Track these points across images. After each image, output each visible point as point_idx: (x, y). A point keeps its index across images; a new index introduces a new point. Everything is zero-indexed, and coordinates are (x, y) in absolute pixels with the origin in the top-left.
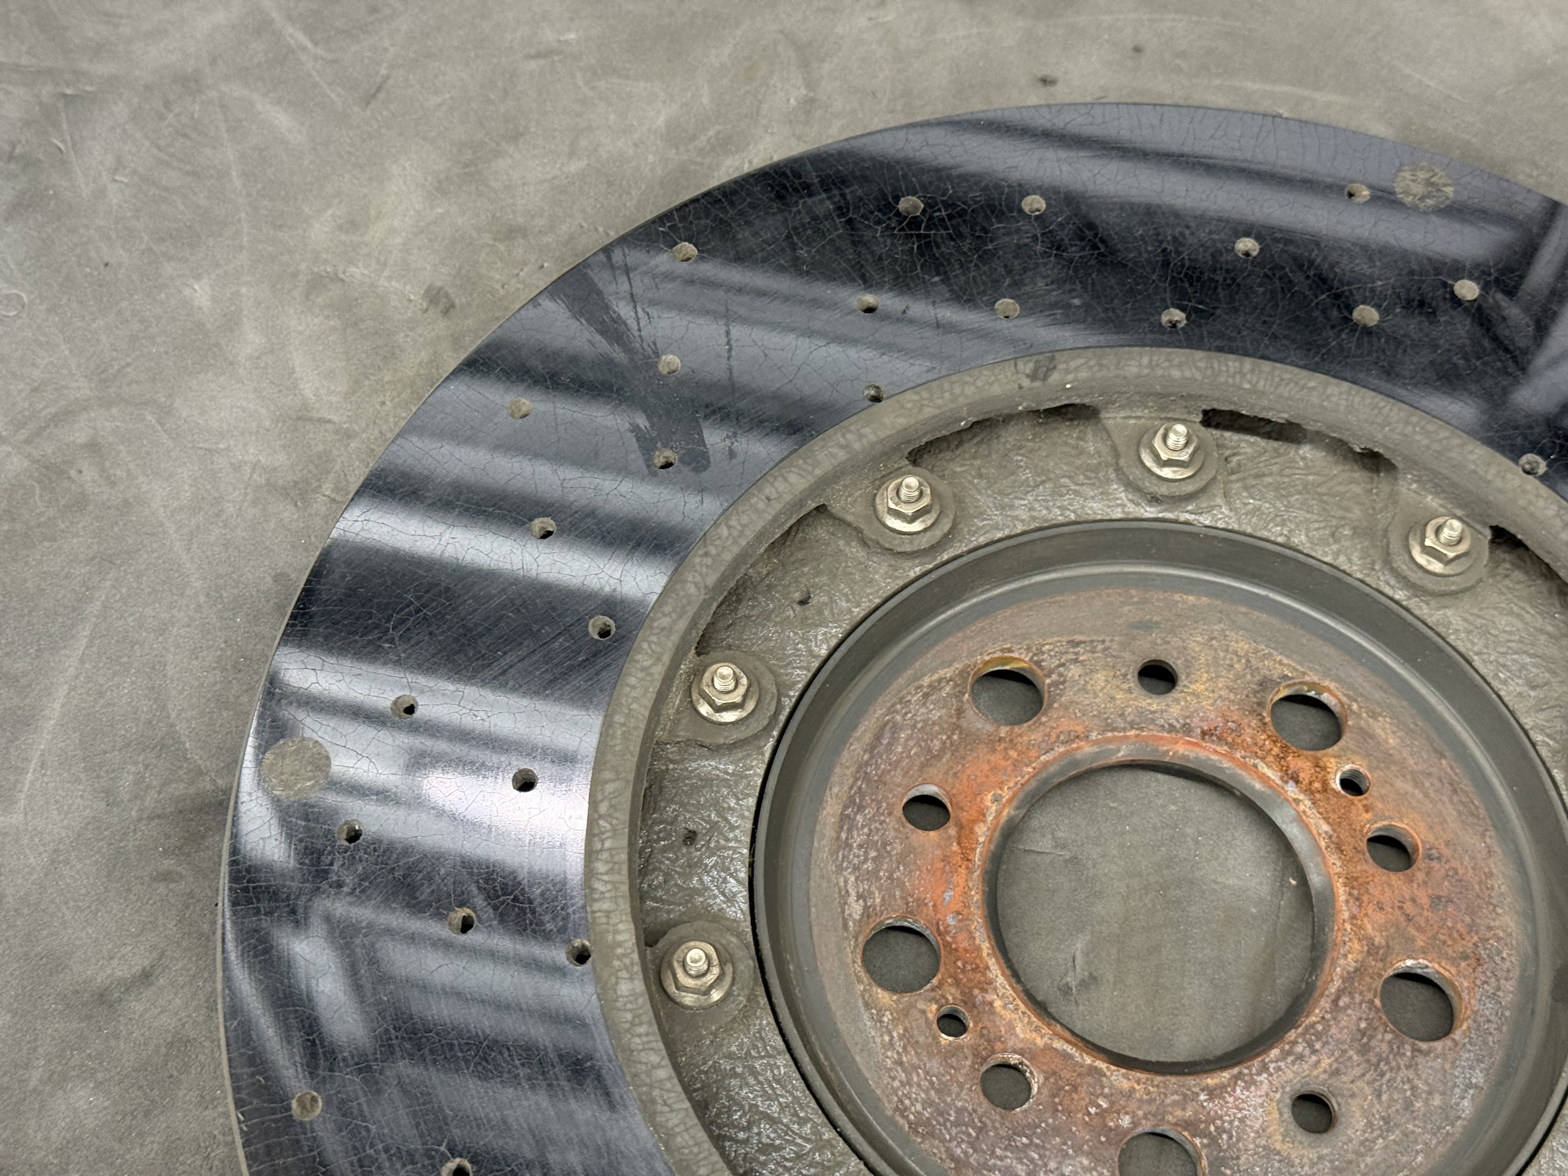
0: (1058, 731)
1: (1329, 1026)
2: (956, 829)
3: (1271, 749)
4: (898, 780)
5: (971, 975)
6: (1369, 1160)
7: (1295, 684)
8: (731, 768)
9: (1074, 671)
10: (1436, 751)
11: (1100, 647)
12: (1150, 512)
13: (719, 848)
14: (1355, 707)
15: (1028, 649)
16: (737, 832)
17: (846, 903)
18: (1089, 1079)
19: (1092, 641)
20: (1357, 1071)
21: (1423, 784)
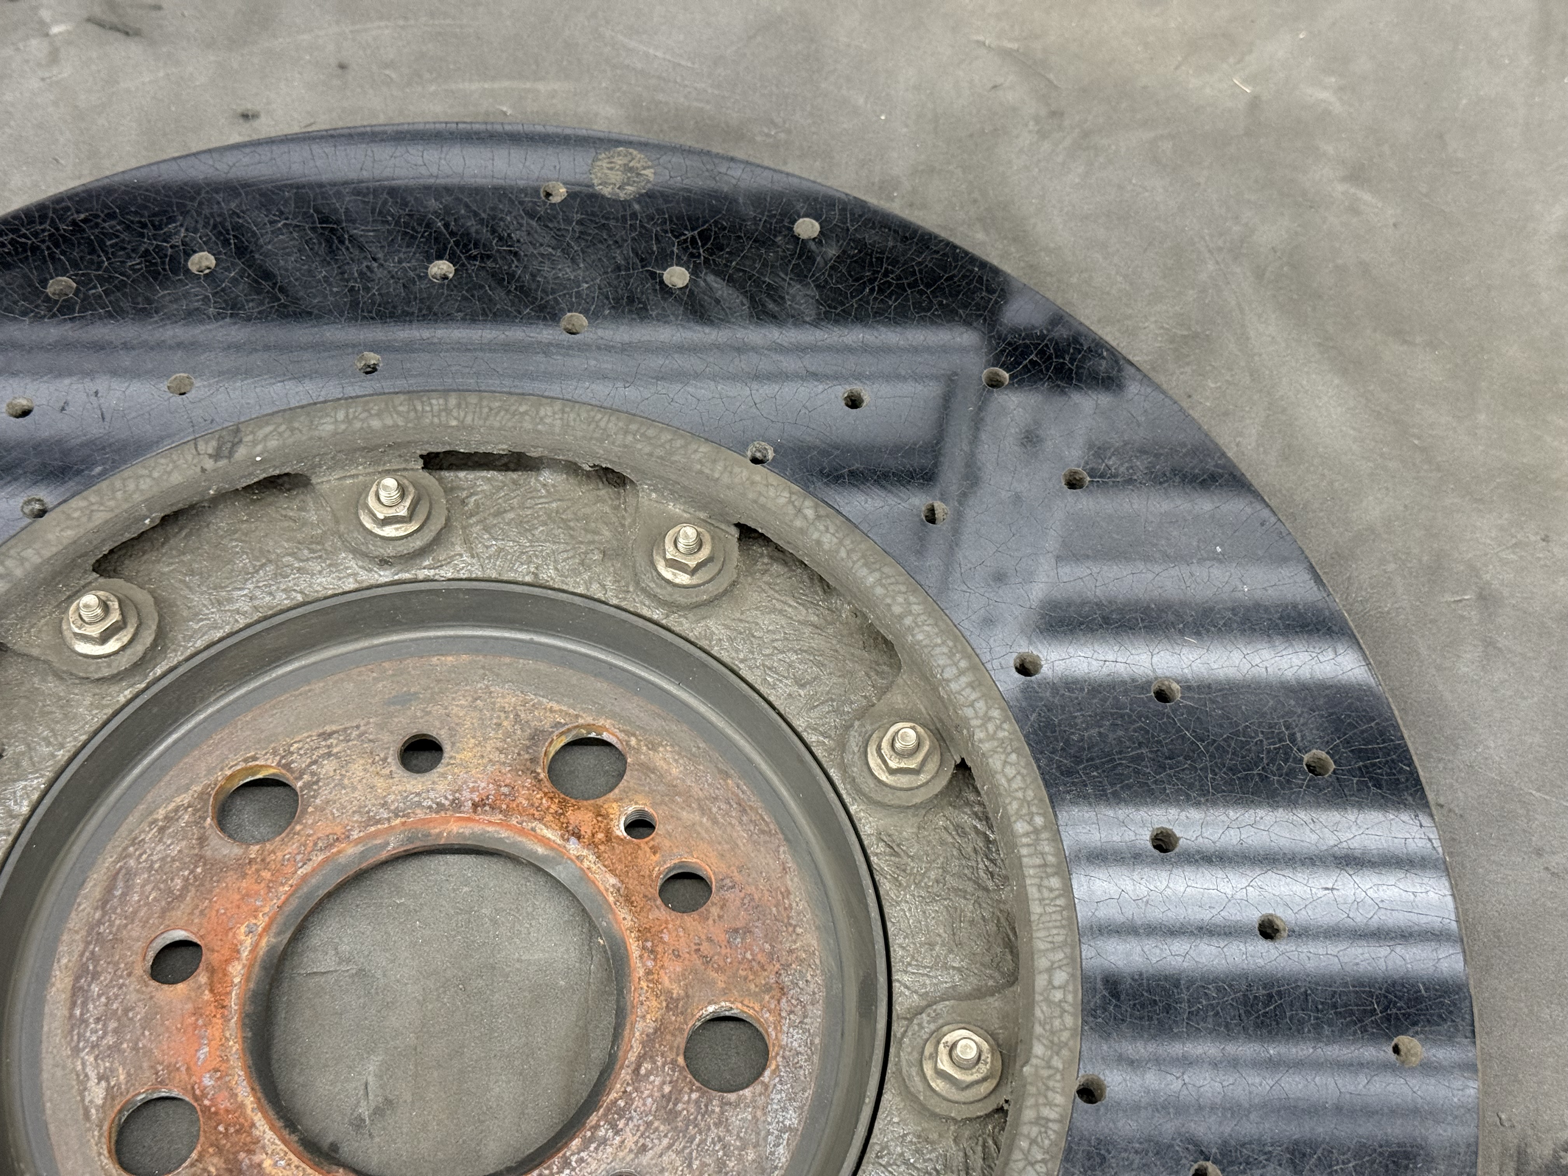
0: (315, 837)
1: (633, 1100)
2: (207, 975)
3: (549, 807)
4: (134, 934)
5: (235, 1138)
7: (569, 730)
10: (721, 771)
11: (355, 733)
12: (385, 576)
17: (85, 1089)
19: (345, 729)
21: (710, 809)
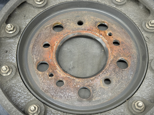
0: (66, 32)
1: (109, 69)
2: (51, 47)
3: (98, 31)
5: (54, 68)
6: (116, 87)
7: (101, 22)
8: (13, 41)
9: (68, 23)
10: (122, 28)
13: (11, 53)
14: (109, 24)
15: (61, 21)
16: (14, 50)
17: (34, 60)
18: (73, 81)
19: (70, 19)
20: (114, 74)
21: (120, 33)
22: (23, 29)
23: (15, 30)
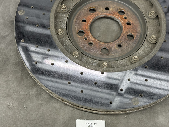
6: (125, 50)
8: (65, 15)
9: (99, 8)
14: (126, 11)
15: (95, 6)
16: (65, 21)
18: (98, 43)
20: (124, 42)
22: (71, 9)
23: (66, 9)
